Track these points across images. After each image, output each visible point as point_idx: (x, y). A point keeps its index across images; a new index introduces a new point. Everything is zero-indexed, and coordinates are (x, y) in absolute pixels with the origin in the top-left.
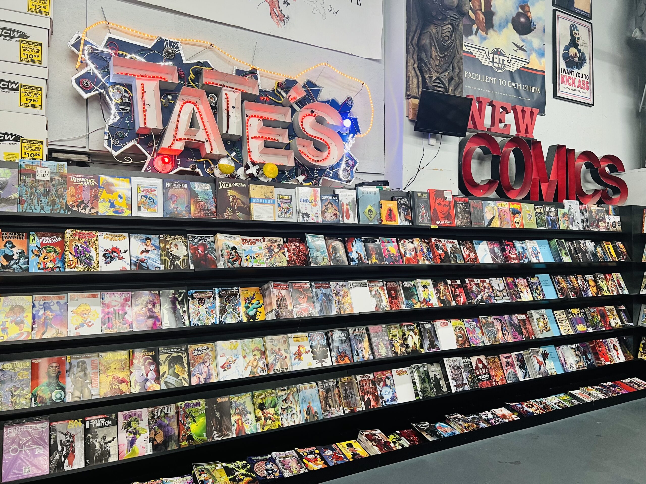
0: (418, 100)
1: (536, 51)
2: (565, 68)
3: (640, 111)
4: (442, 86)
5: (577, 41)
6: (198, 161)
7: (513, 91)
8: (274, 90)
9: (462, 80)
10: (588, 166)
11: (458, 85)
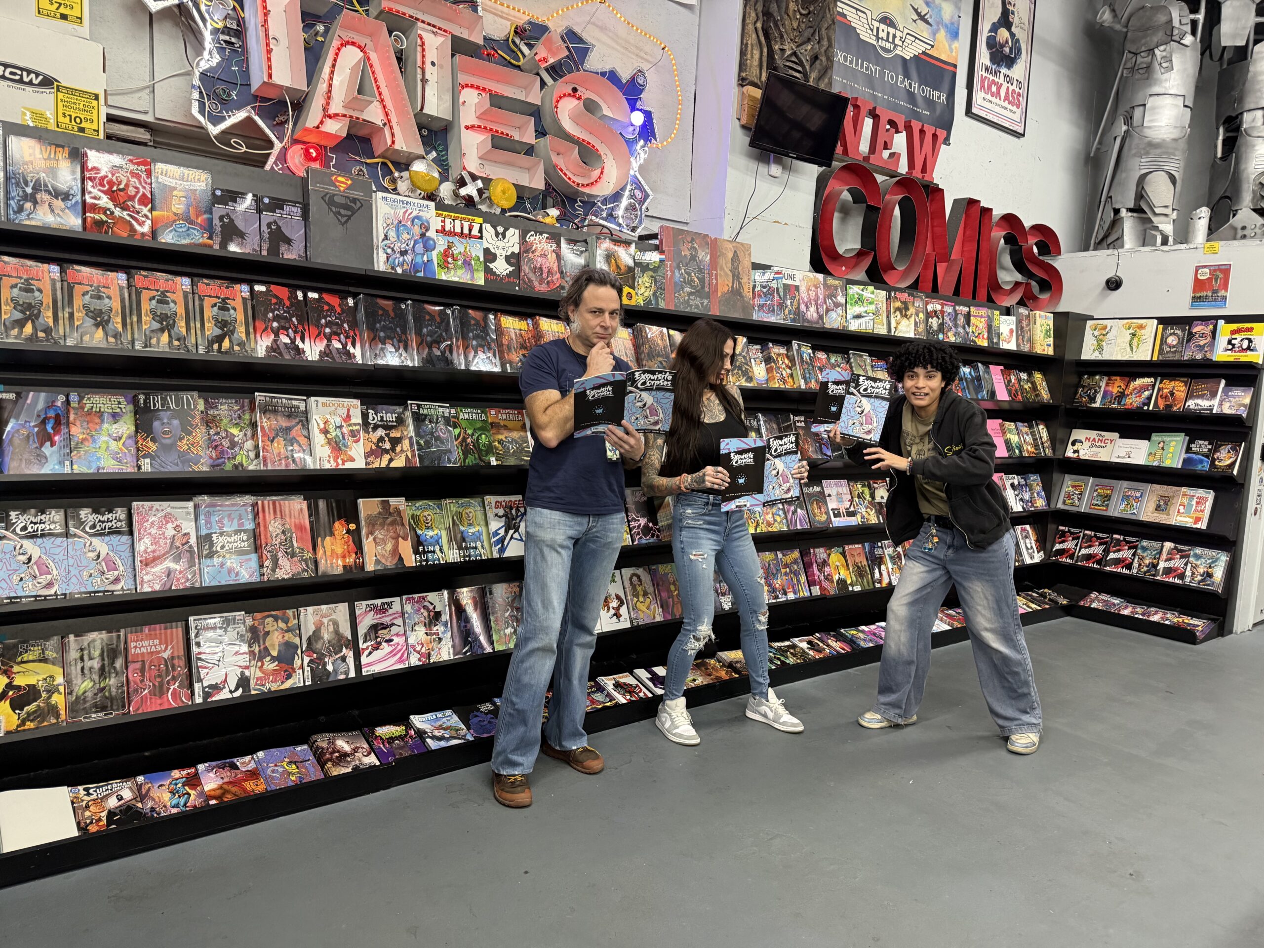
0: (761, 91)
1: (946, 26)
2: (988, 63)
3: (1092, 155)
4: (800, 69)
5: (1011, 16)
6: (368, 161)
7: (903, 94)
8: (508, 40)
9: (832, 62)
10: (1009, 239)
11: (826, 72)
